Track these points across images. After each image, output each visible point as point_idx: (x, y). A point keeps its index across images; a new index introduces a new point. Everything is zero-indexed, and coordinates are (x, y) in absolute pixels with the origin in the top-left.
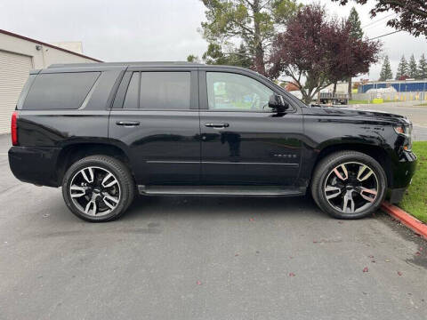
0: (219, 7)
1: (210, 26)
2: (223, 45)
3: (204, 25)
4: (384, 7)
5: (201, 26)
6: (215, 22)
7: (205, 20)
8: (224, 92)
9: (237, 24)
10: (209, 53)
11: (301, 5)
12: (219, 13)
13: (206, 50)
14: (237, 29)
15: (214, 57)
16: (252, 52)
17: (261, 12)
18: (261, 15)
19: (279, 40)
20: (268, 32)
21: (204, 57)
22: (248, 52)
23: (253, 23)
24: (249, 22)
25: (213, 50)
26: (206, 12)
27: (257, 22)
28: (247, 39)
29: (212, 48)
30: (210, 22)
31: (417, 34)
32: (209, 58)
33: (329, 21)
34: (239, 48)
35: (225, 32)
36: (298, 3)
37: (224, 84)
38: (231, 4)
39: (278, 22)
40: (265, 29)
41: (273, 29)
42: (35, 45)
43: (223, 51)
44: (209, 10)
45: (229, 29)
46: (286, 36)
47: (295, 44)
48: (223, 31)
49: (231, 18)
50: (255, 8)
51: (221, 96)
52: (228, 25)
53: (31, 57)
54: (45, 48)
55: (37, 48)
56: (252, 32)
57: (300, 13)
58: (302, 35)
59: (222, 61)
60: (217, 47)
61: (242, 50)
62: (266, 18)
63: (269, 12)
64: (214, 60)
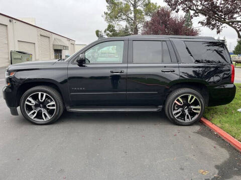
0: (115, 4)
1: (109, 15)
2: (116, 26)
3: (106, 14)
4: (197, 15)
5: (104, 14)
6: (112, 12)
7: (106, 11)
8: (115, 51)
9: (124, 14)
10: (108, 30)
11: (159, 7)
12: (115, 8)
13: (107, 27)
14: (124, 17)
15: (111, 32)
16: (132, 30)
17: (138, 8)
18: (137, 10)
19: (147, 25)
20: (141, 19)
21: (105, 32)
22: (129, 30)
23: (133, 14)
24: (131, 13)
25: (110, 28)
26: (107, 6)
27: (135, 14)
28: (129, 23)
29: (110, 26)
30: (109, 12)
31: (213, 29)
32: (108, 32)
33: (174, 16)
34: (124, 27)
35: (117, 18)
36: (158, 5)
37: (115, 47)
38: (121, 3)
39: (146, 14)
40: (140, 18)
41: (144, 18)
42: (9, 19)
43: (116, 29)
44: (108, 5)
45: (120, 16)
46: (151, 23)
47: (155, 28)
48: (116, 18)
49: (121, 11)
50: (135, 6)
51: (113, 53)
52: (119, 15)
53: (6, 26)
54: (14, 21)
55: (10, 21)
56: (132, 19)
57: (158, 11)
58: (159, 23)
59: (115, 34)
60: (113, 26)
61: (127, 29)
62: (140, 12)
63: (142, 9)
64: (110, 33)
